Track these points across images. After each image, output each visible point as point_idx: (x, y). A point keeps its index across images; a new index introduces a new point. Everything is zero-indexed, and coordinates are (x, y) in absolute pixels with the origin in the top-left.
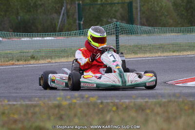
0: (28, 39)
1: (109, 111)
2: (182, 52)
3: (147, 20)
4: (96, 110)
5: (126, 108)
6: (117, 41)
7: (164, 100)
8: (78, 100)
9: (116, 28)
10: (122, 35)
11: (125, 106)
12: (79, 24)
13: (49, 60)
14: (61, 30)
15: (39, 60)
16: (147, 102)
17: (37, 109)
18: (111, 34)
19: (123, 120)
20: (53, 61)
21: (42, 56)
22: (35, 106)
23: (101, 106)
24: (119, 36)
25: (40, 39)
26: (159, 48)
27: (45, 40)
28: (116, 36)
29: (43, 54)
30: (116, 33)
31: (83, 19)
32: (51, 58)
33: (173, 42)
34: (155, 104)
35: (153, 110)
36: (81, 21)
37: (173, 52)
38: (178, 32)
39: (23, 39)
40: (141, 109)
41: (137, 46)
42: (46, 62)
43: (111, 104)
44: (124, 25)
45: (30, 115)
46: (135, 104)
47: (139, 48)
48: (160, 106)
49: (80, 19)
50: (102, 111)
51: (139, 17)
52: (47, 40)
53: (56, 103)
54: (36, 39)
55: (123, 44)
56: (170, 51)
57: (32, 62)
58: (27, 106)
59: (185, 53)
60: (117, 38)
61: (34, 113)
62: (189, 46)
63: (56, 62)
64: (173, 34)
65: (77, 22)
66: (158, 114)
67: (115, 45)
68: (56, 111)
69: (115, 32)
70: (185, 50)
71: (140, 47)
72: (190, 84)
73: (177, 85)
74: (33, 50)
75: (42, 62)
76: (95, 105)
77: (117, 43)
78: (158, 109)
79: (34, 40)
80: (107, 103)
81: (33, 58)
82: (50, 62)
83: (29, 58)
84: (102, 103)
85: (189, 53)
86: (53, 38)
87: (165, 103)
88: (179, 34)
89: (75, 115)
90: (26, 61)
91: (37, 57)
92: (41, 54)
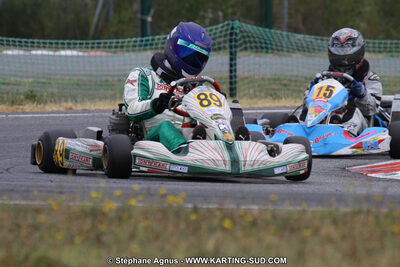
0: (22, 52)
1: (212, 230)
3: (305, 20)
4: (183, 226)
5: (254, 223)
6: (231, 65)
7: (343, 209)
8: (139, 201)
9: (231, 34)
10: (244, 53)
11: (250, 219)
12: (144, 22)
13: (70, 104)
14: (99, 35)
15: (45, 103)
16: (304, 211)
17: (42, 218)
18: (220, 49)
20: (79, 107)
21: (53, 94)
22: (38, 211)
23: (193, 217)
24: (239, 54)
25: (51, 53)
27: (60, 56)
28: (231, 53)
29: (55, 90)
30: (231, 47)
31: (152, 11)
32: (74, 99)
34: (322, 218)
35: (316, 231)
36: (148, 14)
38: (380, 52)
39: (9, 52)
40: (288, 227)
41: (279, 79)
42: (62, 109)
43: (218, 213)
44: (251, 28)
45: (24, 232)
46: (274, 217)
47: (285, 85)
48: (335, 222)
49: (144, 11)
50: (195, 229)
51: (285, 11)
52: (66, 56)
53: (88, 204)
54: (39, 52)
55: (246, 74)
57: (28, 107)
58: (19, 211)
60: (231, 59)
61: (36, 227)
63: (85, 111)
65: (139, 16)
66: (329, 240)
67: (228, 74)
68: (87, 224)
69: (227, 45)
71: (285, 82)
73: (373, 175)
74: (31, 80)
75: (51, 107)
76: (179, 213)
77: (231, 71)
78: (328, 229)
79: (36, 55)
80: (208, 210)
81: (31, 97)
82: (71, 108)
83: (22, 97)
84: (196, 210)
86: (81, 54)
87: (345, 215)
88: (380, 56)
89: (132, 236)
90: (13, 103)
91: (42, 96)
92: (50, 90)
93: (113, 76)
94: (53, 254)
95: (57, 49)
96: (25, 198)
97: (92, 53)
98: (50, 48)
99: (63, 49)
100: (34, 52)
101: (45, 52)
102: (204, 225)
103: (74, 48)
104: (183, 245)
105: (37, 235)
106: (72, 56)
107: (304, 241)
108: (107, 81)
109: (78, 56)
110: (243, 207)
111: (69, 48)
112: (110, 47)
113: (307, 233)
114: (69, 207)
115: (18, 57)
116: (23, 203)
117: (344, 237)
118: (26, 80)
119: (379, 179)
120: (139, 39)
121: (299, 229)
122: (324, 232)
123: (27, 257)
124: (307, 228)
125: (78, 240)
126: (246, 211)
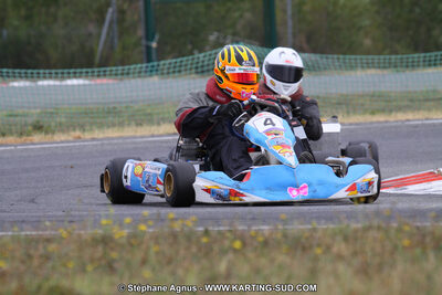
0: (28, 84)
1: (223, 252)
2: (393, 114)
3: (309, 39)
4: (194, 249)
5: (266, 243)
7: (354, 226)
8: (149, 227)
11: (261, 239)
12: (149, 48)
13: (78, 133)
14: (105, 63)
15: (53, 133)
16: (314, 230)
17: (52, 247)
19: (257, 271)
20: (87, 135)
21: (61, 124)
22: (48, 240)
23: (205, 240)
25: (57, 83)
26: (339, 104)
27: (67, 86)
29: (63, 120)
31: (157, 37)
32: (82, 128)
33: (372, 89)
34: (334, 235)
35: (328, 248)
36: (152, 40)
37: (373, 113)
38: (385, 68)
39: (16, 84)
40: (300, 246)
42: (71, 138)
43: (228, 235)
45: (36, 262)
46: (285, 236)
48: (346, 239)
49: (149, 37)
50: (207, 251)
51: (290, 31)
52: (73, 86)
53: (100, 232)
54: (45, 83)
56: (365, 111)
57: (37, 137)
58: (31, 241)
59: (401, 116)
61: (47, 257)
62: (411, 100)
63: (93, 139)
64: (373, 71)
65: (144, 42)
66: (340, 257)
68: (99, 251)
70: (399, 109)
72: (412, 189)
74: (38, 111)
75: (59, 137)
76: (190, 237)
78: (340, 247)
79: (42, 86)
80: (219, 232)
81: (38, 128)
82: (79, 137)
83: (30, 128)
84: (206, 232)
85: (410, 116)
86: (87, 82)
87: (356, 231)
88: (386, 72)
89: (144, 262)
90: (21, 134)
91: (50, 126)
92: (58, 120)
93: (119, 103)
94: (65, 283)
95: (63, 78)
96: (37, 229)
97: (98, 81)
98: (56, 78)
99: (69, 78)
100: (40, 83)
101: (51, 82)
102: (216, 248)
103: (80, 77)
104: (196, 268)
105: (50, 265)
106: (79, 85)
107: (316, 259)
108: (115, 108)
109: (84, 85)
110: (254, 228)
111: (75, 77)
112: (116, 75)
113: (318, 251)
114: (79, 235)
115: (25, 88)
116: (34, 233)
117: (355, 254)
118: (33, 111)
119: (390, 195)
120: (144, 65)
121: (311, 247)
122: (335, 249)
123: (39, 288)
124: (319, 245)
125: (89, 268)
126: (257, 232)
